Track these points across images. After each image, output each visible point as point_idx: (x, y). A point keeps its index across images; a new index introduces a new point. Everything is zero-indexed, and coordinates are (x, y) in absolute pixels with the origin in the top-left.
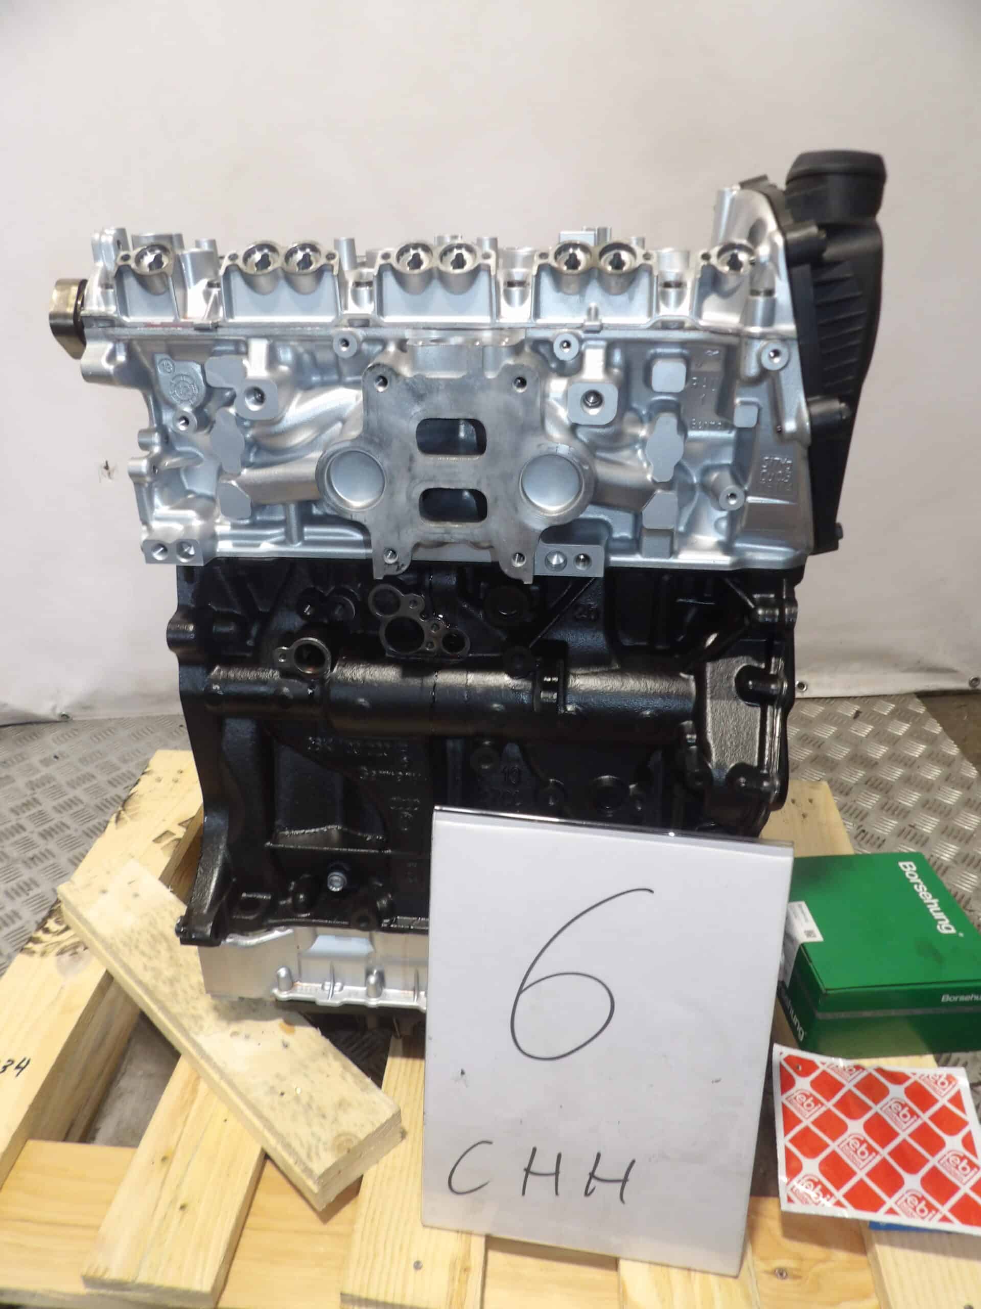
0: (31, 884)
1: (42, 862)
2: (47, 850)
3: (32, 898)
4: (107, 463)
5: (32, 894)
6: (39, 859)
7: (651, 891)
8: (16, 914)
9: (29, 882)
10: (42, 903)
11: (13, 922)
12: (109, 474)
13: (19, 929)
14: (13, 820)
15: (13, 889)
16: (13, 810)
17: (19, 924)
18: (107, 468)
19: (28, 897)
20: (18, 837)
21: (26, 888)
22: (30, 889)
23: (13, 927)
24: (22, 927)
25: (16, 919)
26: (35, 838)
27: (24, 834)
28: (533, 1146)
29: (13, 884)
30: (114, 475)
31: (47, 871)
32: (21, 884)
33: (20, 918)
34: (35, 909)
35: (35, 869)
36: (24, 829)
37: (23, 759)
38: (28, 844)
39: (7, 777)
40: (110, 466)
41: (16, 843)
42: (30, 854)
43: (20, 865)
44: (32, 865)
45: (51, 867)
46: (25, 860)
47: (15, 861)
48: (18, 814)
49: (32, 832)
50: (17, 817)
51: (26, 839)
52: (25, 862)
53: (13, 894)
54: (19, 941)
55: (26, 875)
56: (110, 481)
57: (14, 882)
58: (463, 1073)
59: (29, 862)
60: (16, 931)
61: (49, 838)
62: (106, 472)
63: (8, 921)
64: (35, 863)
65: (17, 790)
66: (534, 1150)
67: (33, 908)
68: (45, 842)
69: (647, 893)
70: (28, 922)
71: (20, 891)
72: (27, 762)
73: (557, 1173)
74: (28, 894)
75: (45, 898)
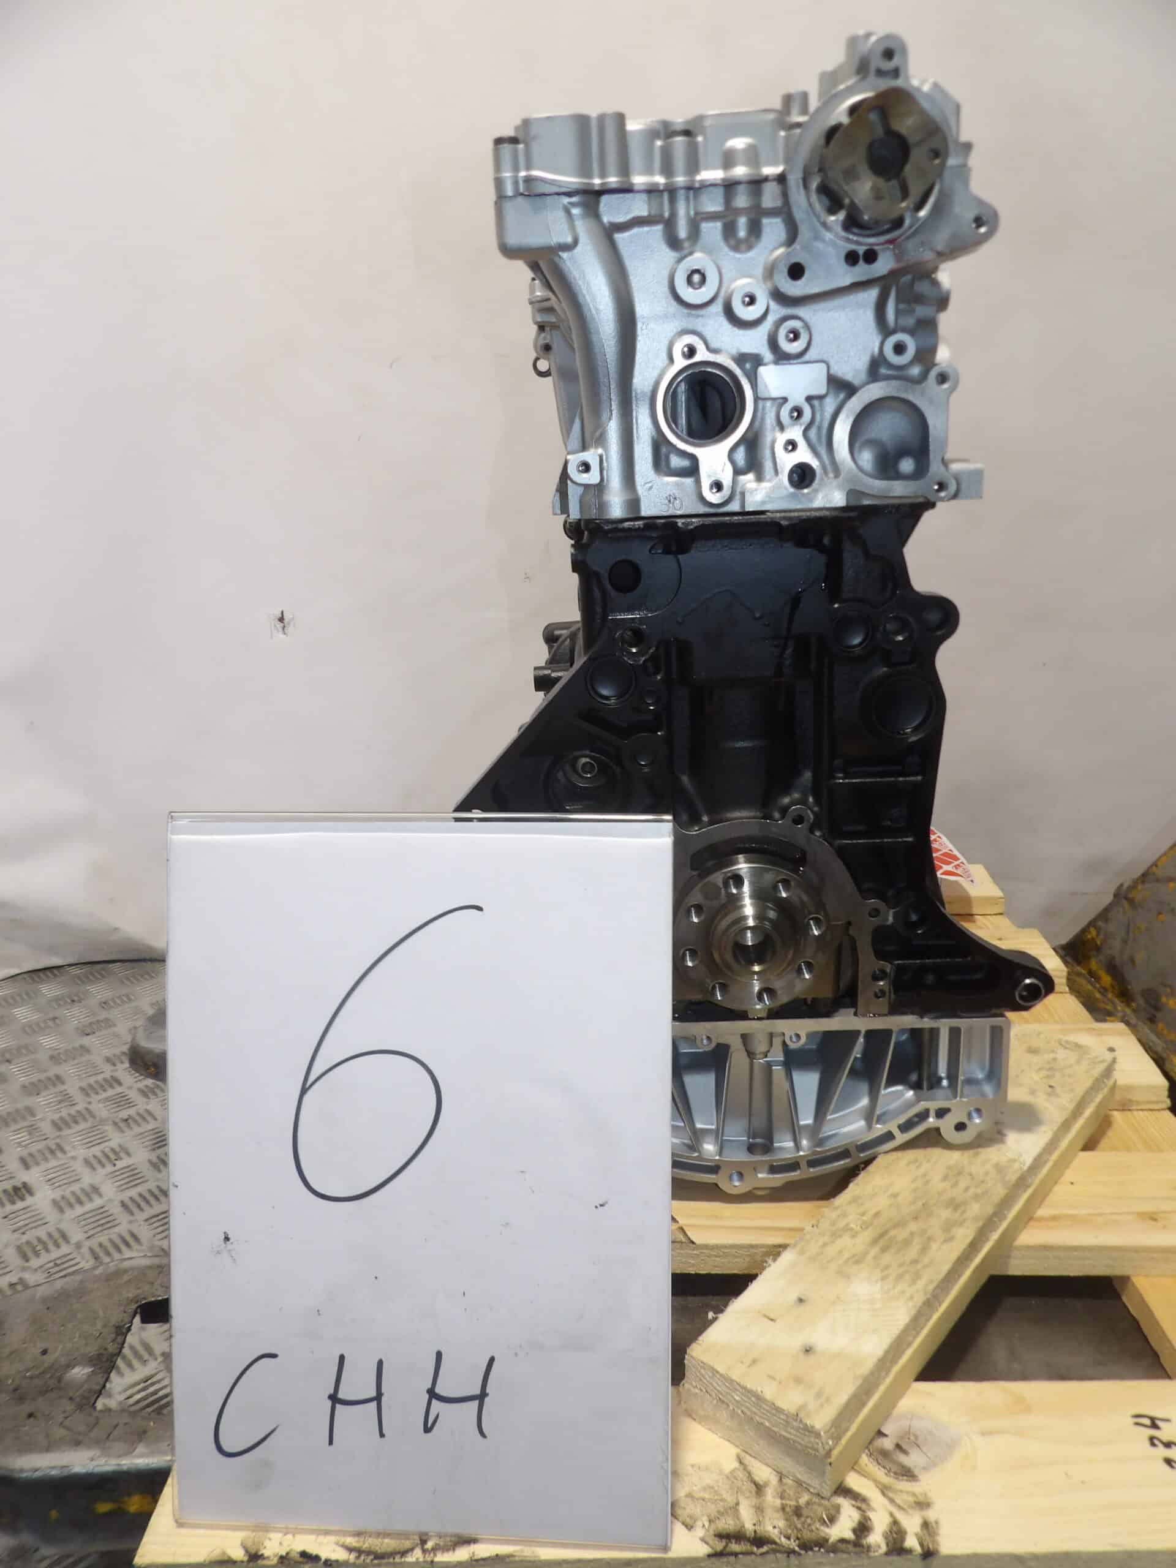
0: (119, 1153)
1: (139, 1125)
2: (148, 1112)
3: (118, 1170)
4: (282, 612)
5: (120, 1164)
6: (136, 1121)
7: (480, 909)
8: (95, 1189)
9: (118, 1149)
10: (131, 1178)
11: (91, 1200)
12: (284, 627)
13: (99, 1209)
14: (108, 1071)
15: (95, 1156)
16: (108, 1060)
17: (98, 1202)
18: (281, 619)
19: (114, 1169)
20: (110, 1092)
21: (113, 1157)
22: (119, 1158)
23: (89, 1206)
24: (102, 1207)
25: (94, 1196)
26: (133, 1095)
27: (119, 1089)
28: (340, 1353)
29: (96, 1150)
30: (290, 629)
31: (144, 1138)
32: (107, 1150)
33: (100, 1195)
34: (122, 1185)
35: (129, 1133)
36: (120, 1083)
37: (130, 1000)
38: (123, 1101)
39: (107, 1020)
40: (287, 617)
41: (107, 1099)
42: (124, 1114)
43: (109, 1128)
44: (125, 1129)
45: (151, 1132)
46: (117, 1120)
47: (102, 1121)
48: (114, 1065)
49: (130, 1088)
50: (113, 1068)
51: (122, 1096)
52: (115, 1124)
53: (94, 1162)
54: (96, 1224)
55: (116, 1139)
56: (282, 636)
57: (98, 1148)
58: (227, 1239)
59: (122, 1125)
60: (94, 1210)
61: (152, 1097)
62: (280, 625)
63: (84, 1198)
64: (129, 1126)
65: (117, 1035)
66: (342, 1358)
67: (118, 1183)
68: (145, 1100)
69: (474, 911)
70: (110, 1200)
71: (104, 1160)
72: (133, 1004)
73: (378, 1398)
74: (115, 1165)
75: (136, 1172)
